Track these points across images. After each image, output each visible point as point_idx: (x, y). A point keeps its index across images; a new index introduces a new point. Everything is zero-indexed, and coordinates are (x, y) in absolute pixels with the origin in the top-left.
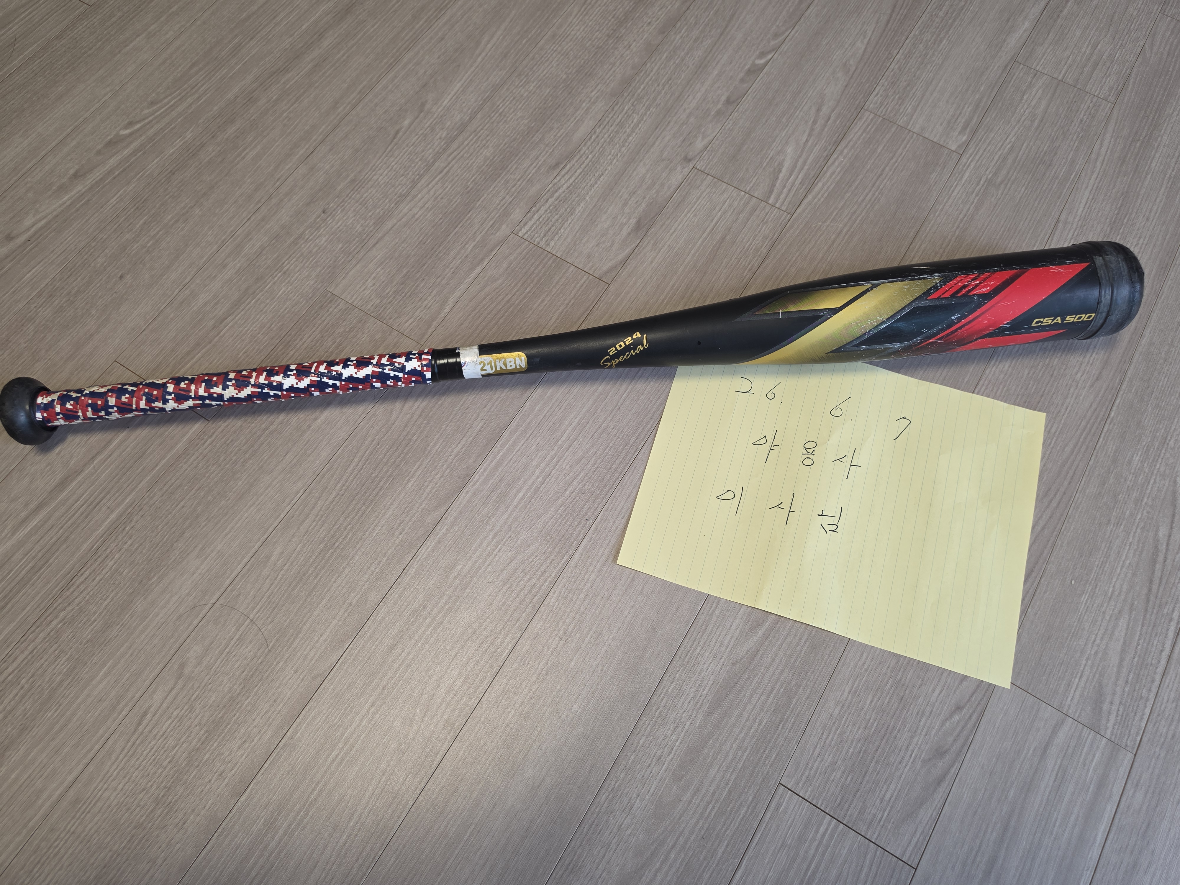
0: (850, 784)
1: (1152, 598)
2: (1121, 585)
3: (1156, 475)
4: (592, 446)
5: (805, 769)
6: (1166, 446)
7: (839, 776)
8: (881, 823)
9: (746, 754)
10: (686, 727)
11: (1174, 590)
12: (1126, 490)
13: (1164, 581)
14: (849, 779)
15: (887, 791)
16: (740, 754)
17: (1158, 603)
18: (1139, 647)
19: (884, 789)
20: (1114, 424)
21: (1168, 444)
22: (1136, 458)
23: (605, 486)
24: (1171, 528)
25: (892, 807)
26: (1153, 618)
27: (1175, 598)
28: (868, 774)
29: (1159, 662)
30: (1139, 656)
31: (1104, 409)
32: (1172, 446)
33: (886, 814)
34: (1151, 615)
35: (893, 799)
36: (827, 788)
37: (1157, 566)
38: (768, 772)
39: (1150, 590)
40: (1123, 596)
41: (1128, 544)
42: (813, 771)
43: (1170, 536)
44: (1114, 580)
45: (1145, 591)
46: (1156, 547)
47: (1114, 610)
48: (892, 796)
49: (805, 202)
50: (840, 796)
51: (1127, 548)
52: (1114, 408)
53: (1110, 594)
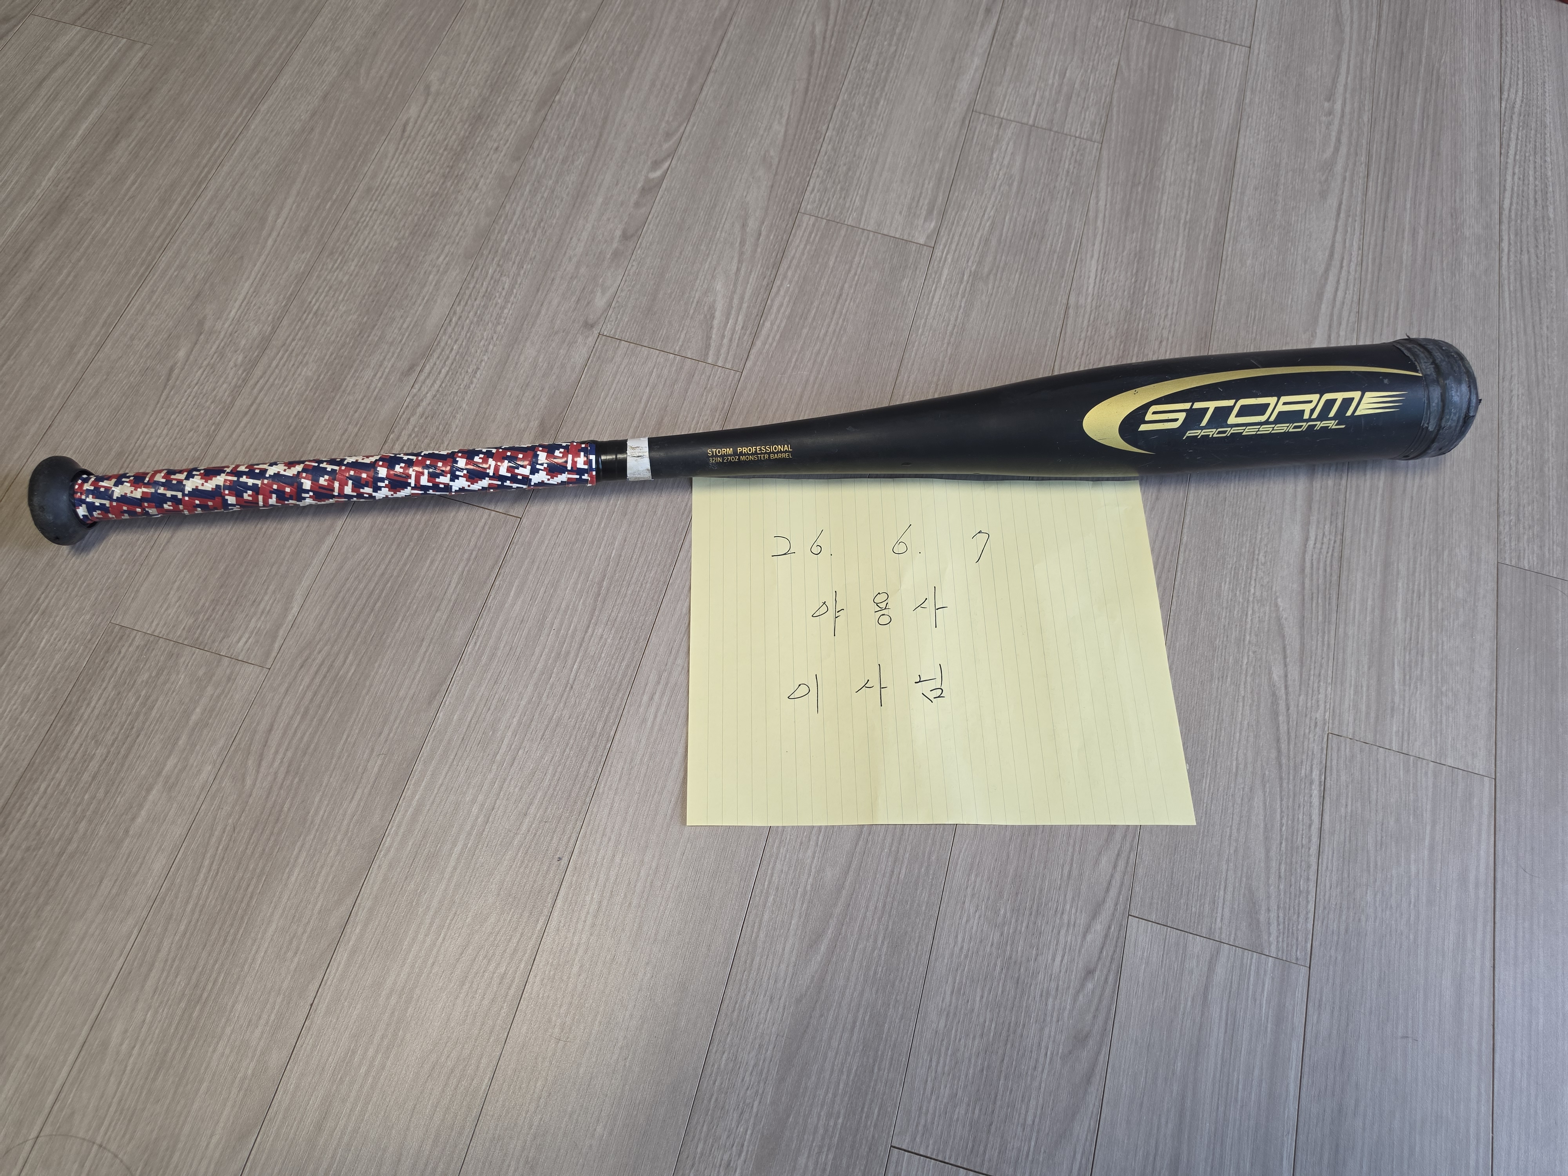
0: (979, 1117)
1: (1284, 761)
2: (1245, 755)
3: (1253, 602)
4: (546, 750)
5: (919, 1116)
6: (1255, 563)
7: (963, 1112)
8: (1030, 1158)
9: (840, 1121)
10: (755, 1110)
11: (1306, 743)
12: (1222, 631)
13: (1293, 735)
14: (977, 1112)
15: (1027, 1112)
16: (832, 1124)
17: (1292, 765)
18: (1284, 828)
19: (1023, 1111)
20: (1190, 551)
21: (1258, 560)
22: (1225, 587)
23: (575, 803)
24: (1286, 665)
25: (1038, 1132)
26: (1291, 786)
27: (1310, 753)
28: (999, 1097)
29: (1310, 841)
30: (1287, 839)
31: (1174, 535)
32: (1263, 561)
33: (1033, 1144)
34: (1288, 783)
35: (1037, 1120)
36: (952, 1133)
37: (1280, 718)
38: (873, 1137)
39: (1279, 751)
40: (1250, 769)
41: (1241, 700)
42: (929, 1116)
43: (1286, 676)
44: (1235, 750)
45: (1274, 754)
46: (1274, 694)
47: (1243, 788)
48: (1035, 1117)
49: (754, 351)
50: (971, 1139)
51: (1241, 704)
52: (1185, 531)
53: (1234, 770)
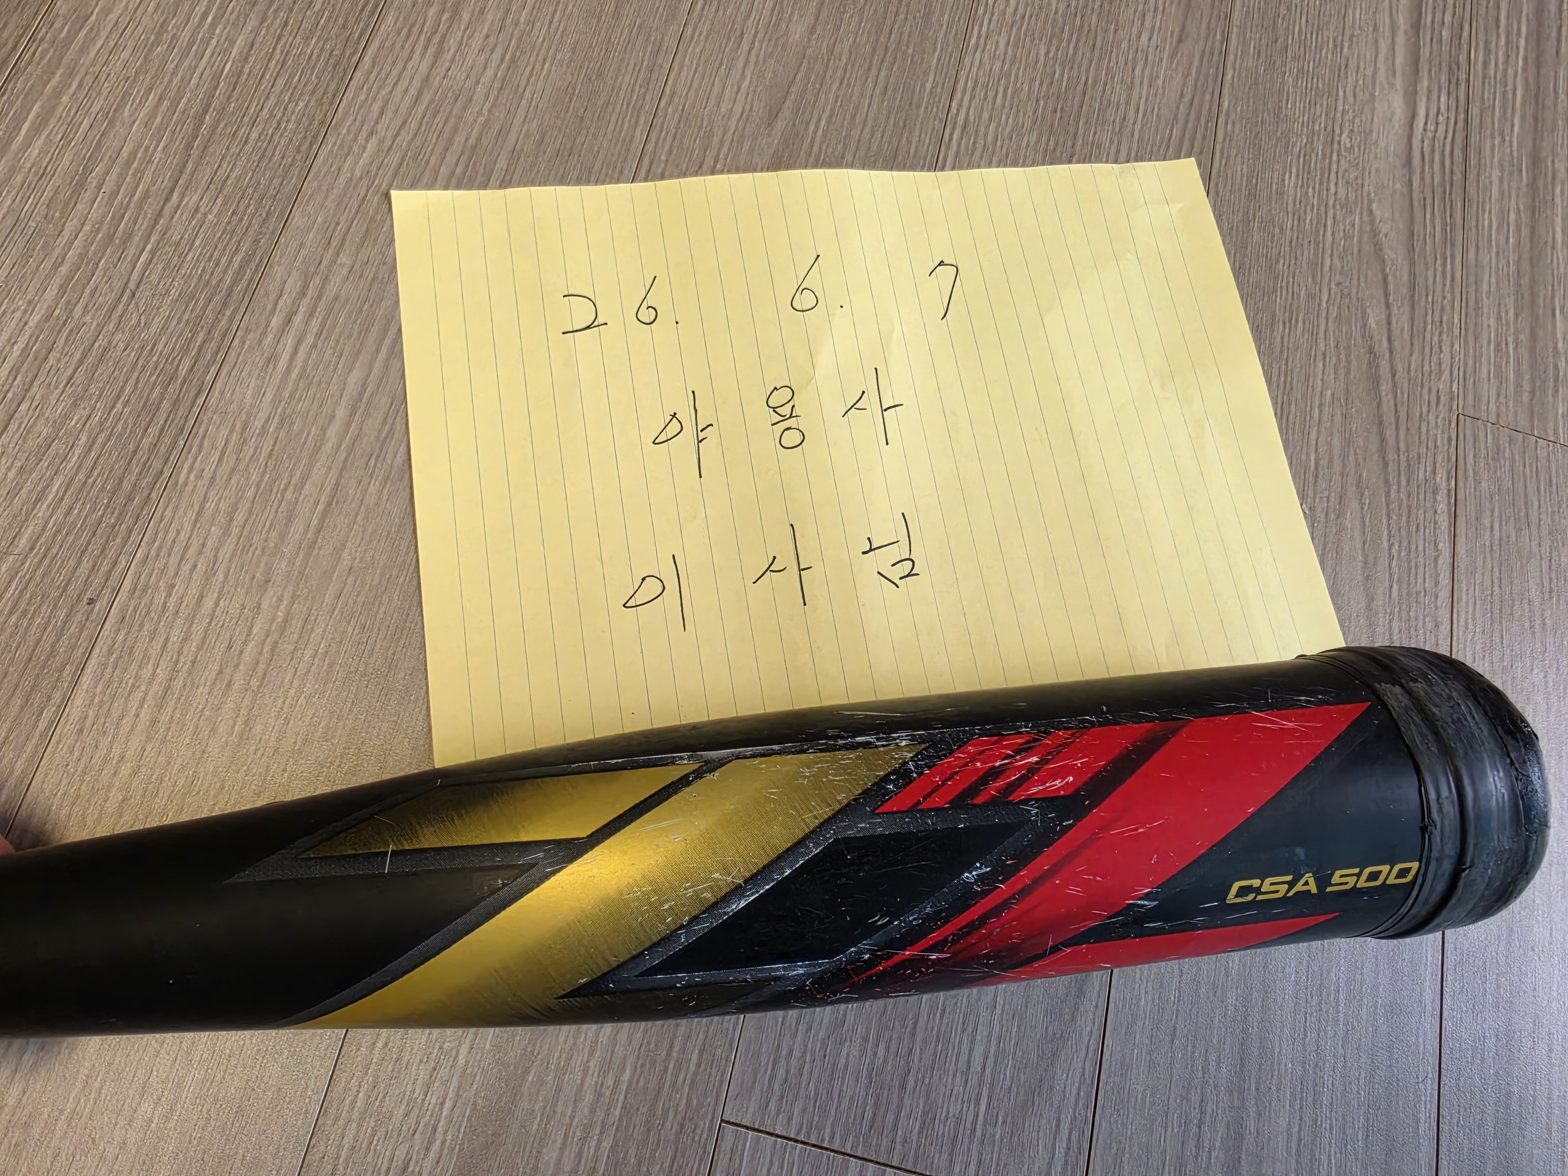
0: (885, 1061)
1: (1391, 456)
2: (1330, 445)
3: (1334, 206)
5: (775, 1062)
6: (1336, 146)
8: (979, 1133)
11: (1424, 429)
12: (1287, 249)
13: (1403, 415)
14: (881, 1052)
15: (971, 1050)
16: (609, 1084)
17: (1403, 463)
18: (1394, 563)
19: (965, 1047)
20: (1234, 123)
21: (1339, 142)
22: (1290, 181)
24: (1388, 306)
25: (992, 1087)
26: (1403, 496)
27: (1431, 445)
28: (921, 1024)
29: (1437, 584)
30: (1399, 581)
31: (1208, 97)
32: (1348, 145)
33: (983, 1107)
34: (1399, 491)
35: (990, 1062)
37: (1383, 388)
38: (688, 1103)
39: (1383, 440)
40: (1337, 467)
41: (1320, 357)
43: (1389, 323)
44: (1313, 436)
45: (1374, 445)
46: (1371, 351)
47: (1328, 497)
48: (986, 1058)
50: (870, 1102)
51: (1320, 365)
52: (1226, 92)
53: (1312, 468)
